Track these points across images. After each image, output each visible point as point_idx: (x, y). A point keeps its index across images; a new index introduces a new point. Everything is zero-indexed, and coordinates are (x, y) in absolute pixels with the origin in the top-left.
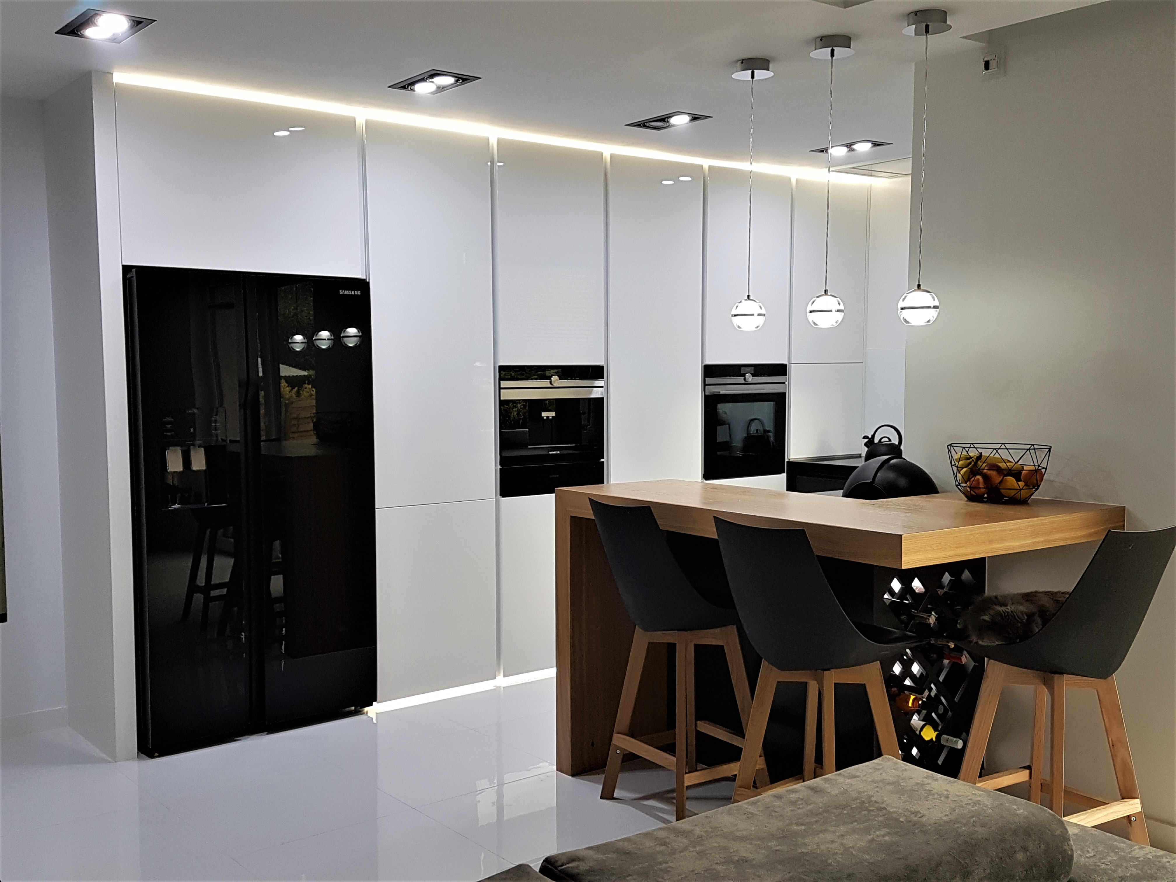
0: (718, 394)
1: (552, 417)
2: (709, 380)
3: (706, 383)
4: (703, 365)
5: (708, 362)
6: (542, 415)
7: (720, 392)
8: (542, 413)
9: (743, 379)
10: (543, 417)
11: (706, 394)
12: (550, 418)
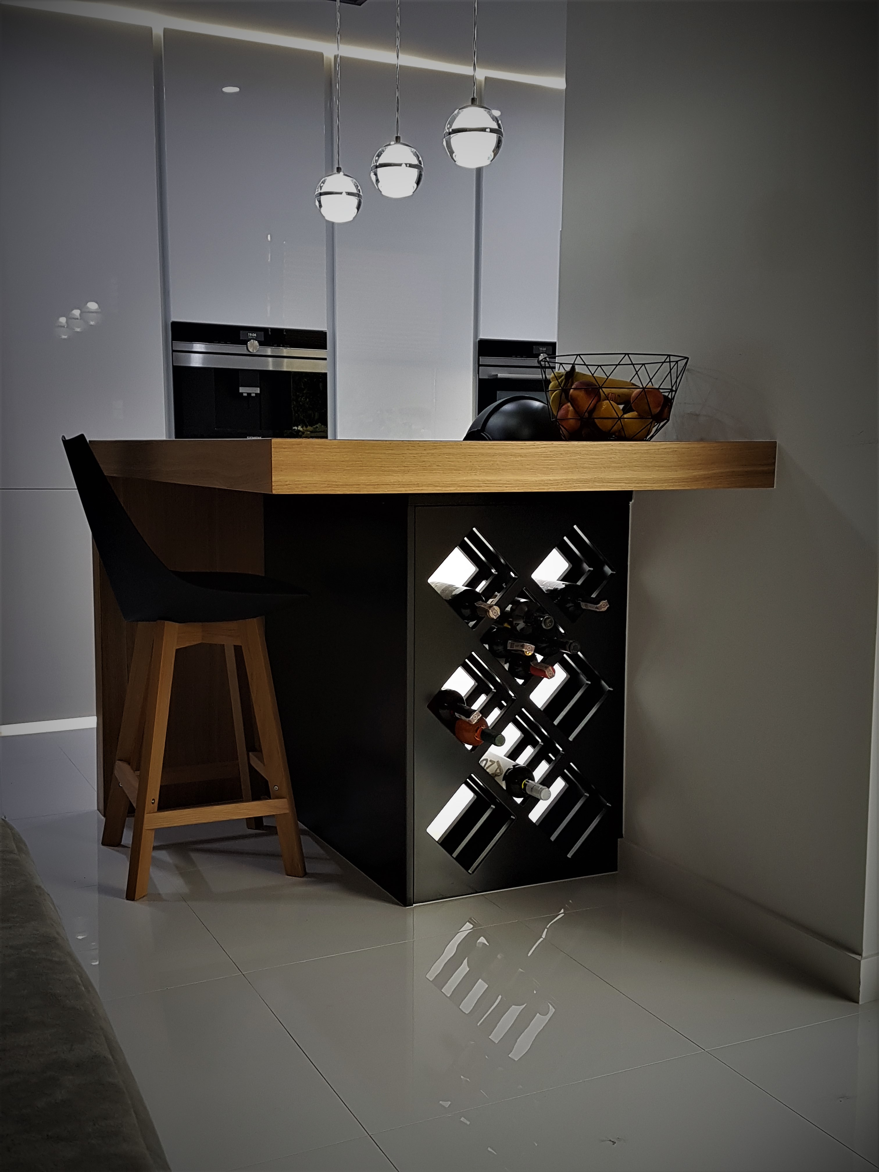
0: (495, 377)
1: (256, 394)
2: (484, 360)
3: (480, 363)
4: (478, 340)
5: (484, 335)
6: (240, 391)
7: (497, 375)
8: (240, 388)
9: (536, 361)
10: (242, 393)
11: (480, 377)
12: (253, 395)
